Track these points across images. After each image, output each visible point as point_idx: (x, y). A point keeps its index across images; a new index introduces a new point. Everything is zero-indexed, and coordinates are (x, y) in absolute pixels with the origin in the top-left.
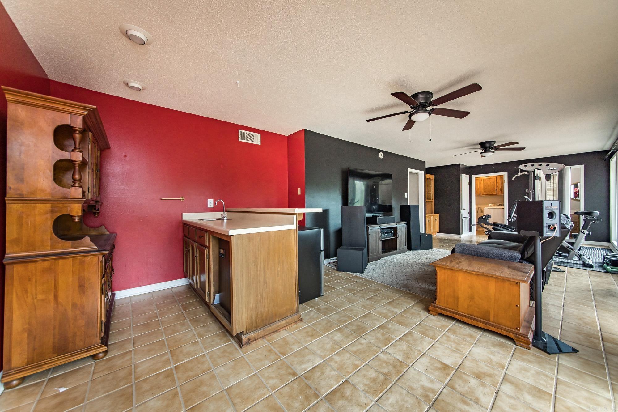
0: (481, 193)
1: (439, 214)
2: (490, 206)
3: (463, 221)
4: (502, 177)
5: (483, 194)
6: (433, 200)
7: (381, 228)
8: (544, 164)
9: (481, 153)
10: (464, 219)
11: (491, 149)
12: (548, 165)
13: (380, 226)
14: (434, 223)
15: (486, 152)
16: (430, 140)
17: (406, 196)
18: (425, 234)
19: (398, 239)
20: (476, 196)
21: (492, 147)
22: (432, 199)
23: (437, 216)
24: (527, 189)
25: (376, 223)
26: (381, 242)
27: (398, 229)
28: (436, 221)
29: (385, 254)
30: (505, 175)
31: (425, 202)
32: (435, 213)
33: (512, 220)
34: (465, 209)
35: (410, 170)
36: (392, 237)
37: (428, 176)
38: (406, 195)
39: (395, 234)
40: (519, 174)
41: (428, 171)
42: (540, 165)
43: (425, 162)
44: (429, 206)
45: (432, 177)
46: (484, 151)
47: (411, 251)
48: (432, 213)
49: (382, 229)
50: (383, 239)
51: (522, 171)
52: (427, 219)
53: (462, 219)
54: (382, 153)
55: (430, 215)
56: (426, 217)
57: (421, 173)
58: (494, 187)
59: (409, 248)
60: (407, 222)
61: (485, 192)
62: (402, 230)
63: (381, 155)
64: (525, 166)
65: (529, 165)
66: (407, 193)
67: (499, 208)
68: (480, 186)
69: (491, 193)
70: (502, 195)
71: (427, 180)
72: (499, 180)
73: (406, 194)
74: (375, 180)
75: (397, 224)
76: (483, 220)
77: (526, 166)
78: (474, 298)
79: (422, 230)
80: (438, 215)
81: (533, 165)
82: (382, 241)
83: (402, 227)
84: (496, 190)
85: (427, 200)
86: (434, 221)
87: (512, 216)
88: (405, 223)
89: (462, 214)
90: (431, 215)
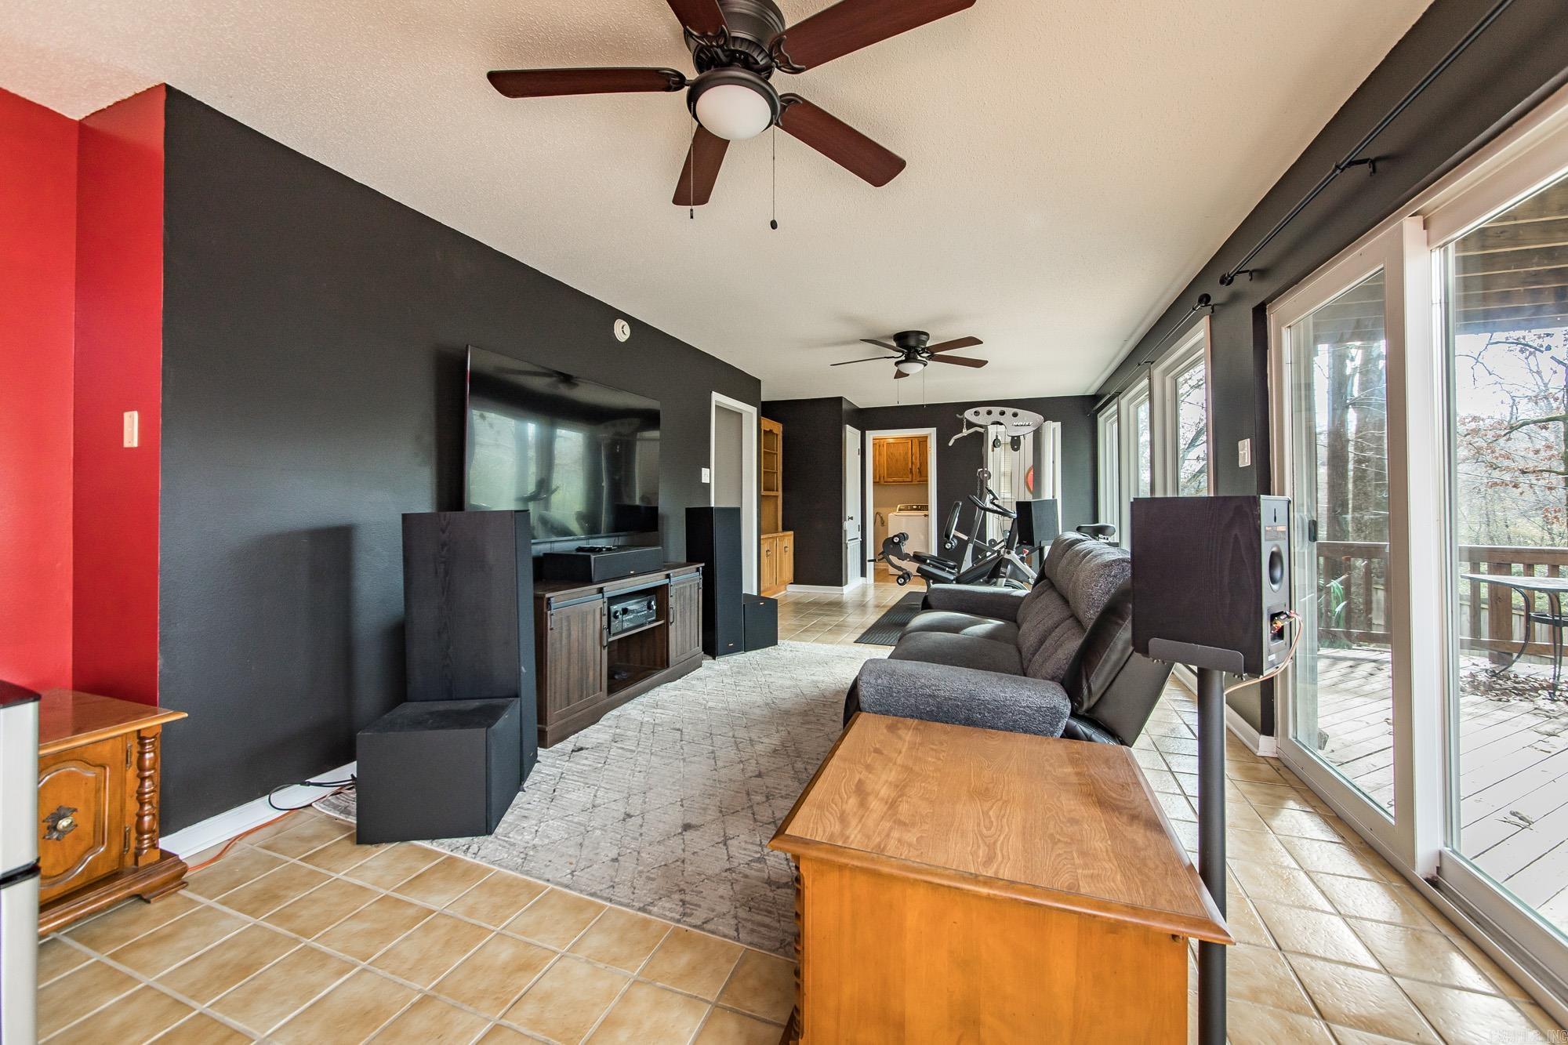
0: (882, 478)
1: (792, 532)
2: (900, 510)
3: (849, 550)
4: (923, 440)
5: (886, 479)
6: (780, 493)
7: (607, 595)
8: (1009, 411)
9: (897, 364)
10: (850, 545)
11: (919, 354)
12: (1015, 415)
13: (601, 591)
14: (780, 557)
15: (908, 360)
16: (774, 225)
17: (705, 479)
18: (759, 598)
19: (672, 628)
20: (874, 485)
21: (923, 349)
22: (777, 490)
23: (788, 540)
24: (979, 470)
25: (587, 580)
26: (605, 652)
27: (672, 591)
28: (786, 552)
29: (623, 693)
30: (930, 434)
31: (760, 498)
32: (785, 529)
33: (952, 546)
34: (852, 518)
35: (717, 398)
36: (650, 623)
37: (769, 424)
38: (706, 476)
39: (663, 612)
40: (965, 432)
41: (769, 410)
42: (1002, 413)
43: (760, 381)
44: (768, 509)
45: (777, 428)
46: (903, 358)
47: (716, 661)
48: (776, 531)
49: (609, 598)
50: (610, 640)
51: (970, 425)
52: (764, 548)
53: (846, 544)
54: (624, 323)
55: (770, 535)
56: (762, 542)
57: (750, 412)
58: (907, 464)
59: (711, 649)
60: (703, 565)
61: (889, 475)
62: (688, 594)
63: (622, 332)
64: (975, 412)
65: (983, 410)
66: (709, 468)
67: (916, 514)
68: (879, 461)
69: (901, 479)
70: (924, 482)
71: (764, 435)
72: (916, 449)
73: (705, 471)
74: (624, 427)
75: (668, 576)
76: (891, 546)
77: (977, 413)
78: (977, 1023)
79: (750, 587)
80: (791, 535)
81: (989, 413)
82: (610, 644)
83: (685, 582)
84: (911, 472)
85: (763, 493)
86: (780, 554)
87: (951, 536)
88: (698, 570)
89: (845, 531)
90: (775, 535)
